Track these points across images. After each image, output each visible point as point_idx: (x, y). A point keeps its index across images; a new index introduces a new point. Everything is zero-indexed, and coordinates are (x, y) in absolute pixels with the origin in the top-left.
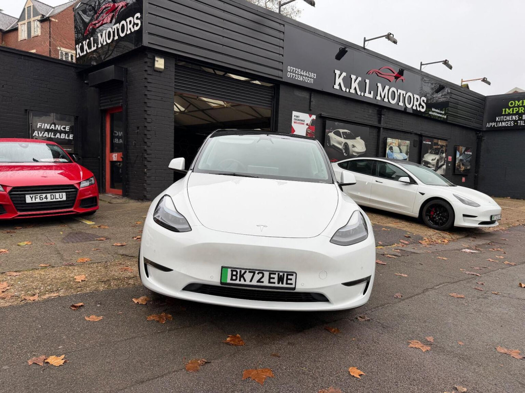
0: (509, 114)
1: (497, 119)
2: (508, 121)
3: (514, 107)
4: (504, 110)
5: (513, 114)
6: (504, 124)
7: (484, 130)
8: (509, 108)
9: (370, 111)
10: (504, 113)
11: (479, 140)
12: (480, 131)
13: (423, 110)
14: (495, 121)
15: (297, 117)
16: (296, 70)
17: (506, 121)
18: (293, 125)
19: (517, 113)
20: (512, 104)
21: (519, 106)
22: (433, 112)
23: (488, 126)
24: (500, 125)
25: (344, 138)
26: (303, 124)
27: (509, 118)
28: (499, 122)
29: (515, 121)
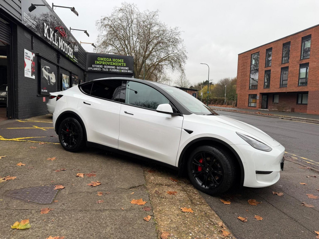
0: (98, 64)
1: (93, 66)
2: (98, 68)
3: (100, 61)
4: (96, 61)
5: (100, 65)
6: (96, 69)
7: (87, 71)
8: (98, 61)
9: (55, 55)
10: (96, 63)
11: (85, 75)
12: (85, 71)
13: (72, 57)
14: (92, 67)
15: (27, 53)
16: (28, 17)
17: (97, 68)
18: (25, 59)
19: (102, 64)
20: (99, 59)
21: (102, 61)
22: (75, 59)
23: (88, 69)
24: (95, 69)
25: (48, 73)
26: (29, 59)
27: (98, 66)
28: (94, 67)
29: (101, 68)
